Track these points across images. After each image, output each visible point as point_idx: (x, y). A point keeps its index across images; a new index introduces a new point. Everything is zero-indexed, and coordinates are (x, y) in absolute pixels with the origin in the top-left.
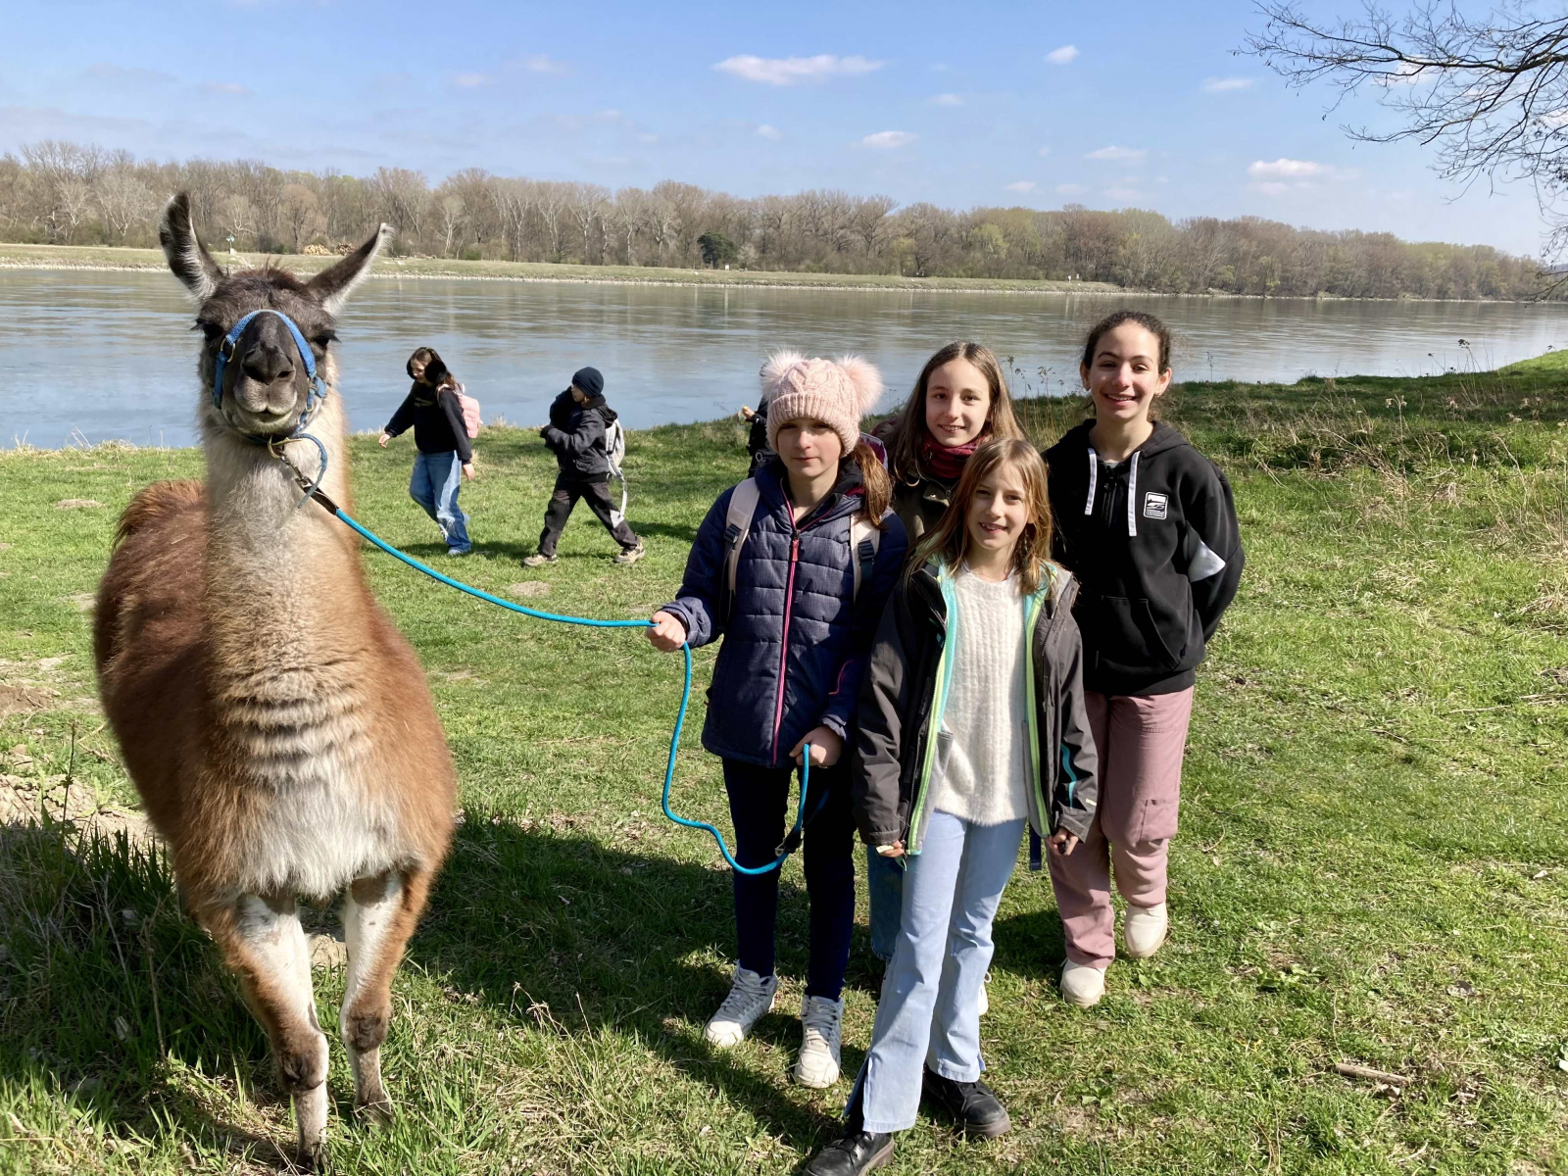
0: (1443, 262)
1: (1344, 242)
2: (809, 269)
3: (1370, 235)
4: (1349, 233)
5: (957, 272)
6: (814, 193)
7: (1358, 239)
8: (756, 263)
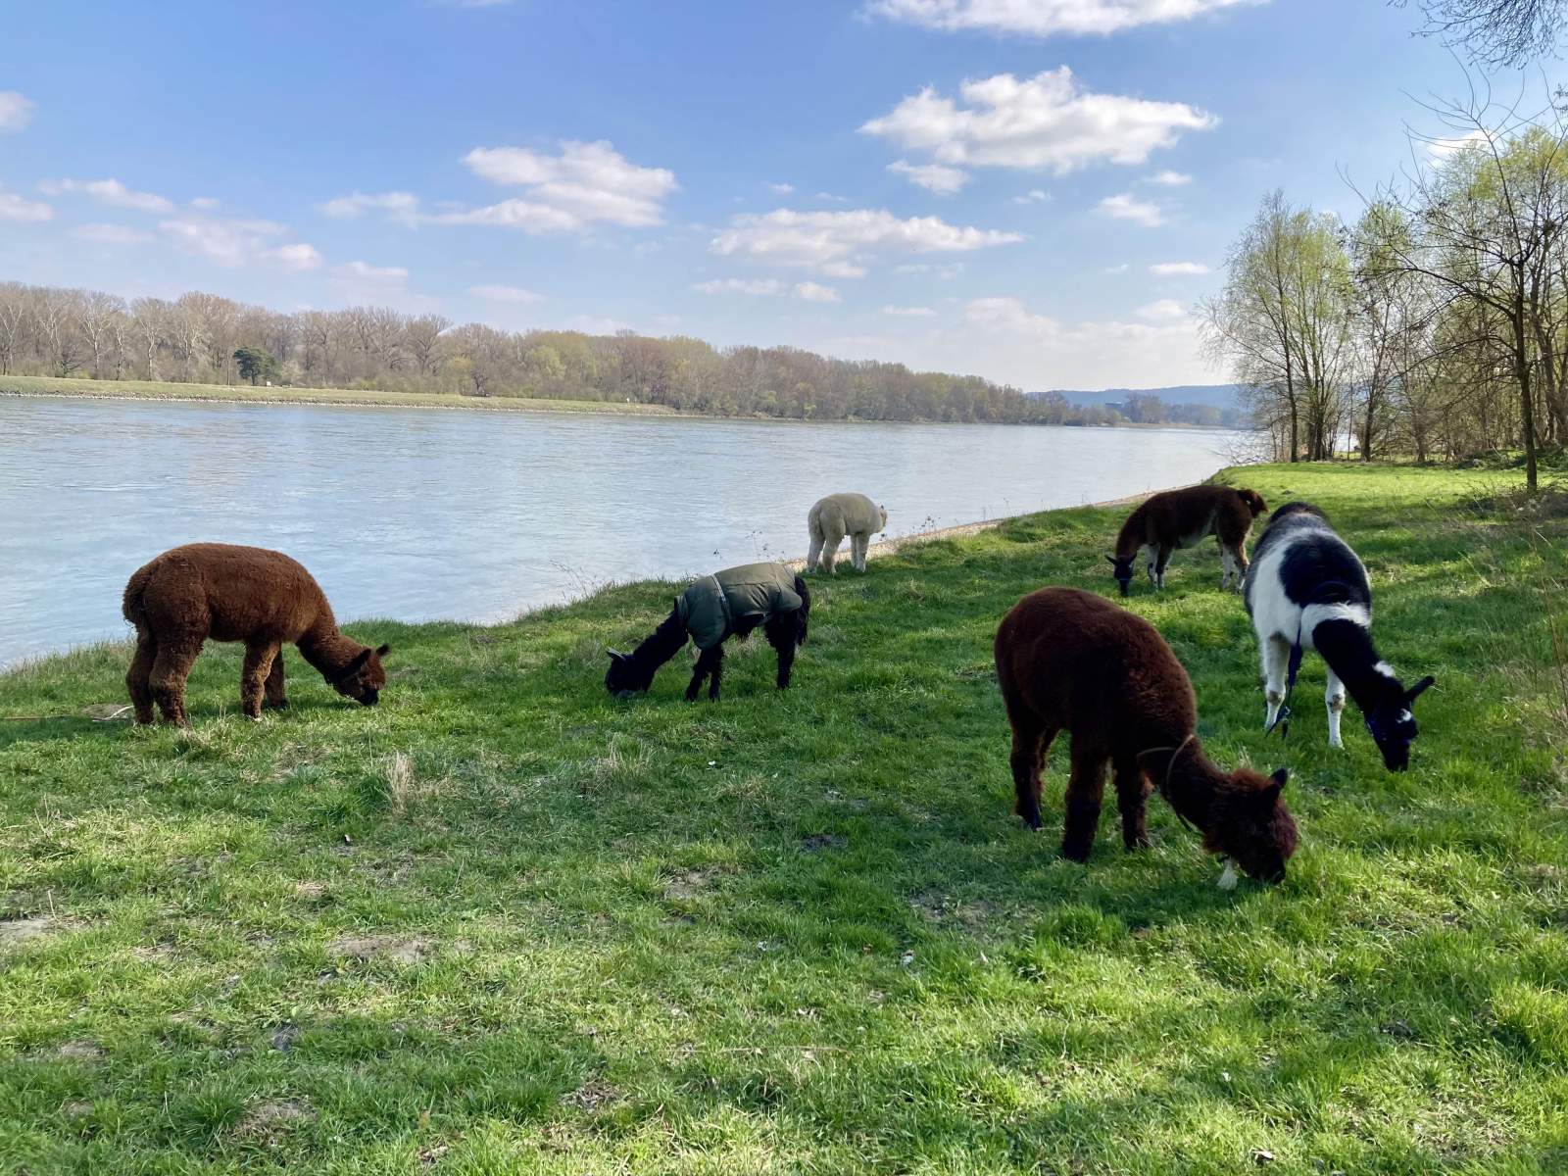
0: (946, 389)
1: (865, 371)
2: (359, 387)
3: (884, 365)
4: (867, 362)
5: (517, 391)
6: (362, 310)
7: (875, 369)
8: (300, 380)
